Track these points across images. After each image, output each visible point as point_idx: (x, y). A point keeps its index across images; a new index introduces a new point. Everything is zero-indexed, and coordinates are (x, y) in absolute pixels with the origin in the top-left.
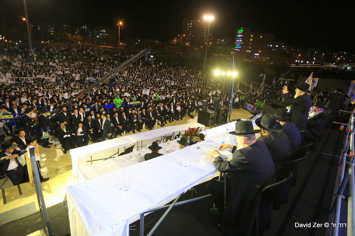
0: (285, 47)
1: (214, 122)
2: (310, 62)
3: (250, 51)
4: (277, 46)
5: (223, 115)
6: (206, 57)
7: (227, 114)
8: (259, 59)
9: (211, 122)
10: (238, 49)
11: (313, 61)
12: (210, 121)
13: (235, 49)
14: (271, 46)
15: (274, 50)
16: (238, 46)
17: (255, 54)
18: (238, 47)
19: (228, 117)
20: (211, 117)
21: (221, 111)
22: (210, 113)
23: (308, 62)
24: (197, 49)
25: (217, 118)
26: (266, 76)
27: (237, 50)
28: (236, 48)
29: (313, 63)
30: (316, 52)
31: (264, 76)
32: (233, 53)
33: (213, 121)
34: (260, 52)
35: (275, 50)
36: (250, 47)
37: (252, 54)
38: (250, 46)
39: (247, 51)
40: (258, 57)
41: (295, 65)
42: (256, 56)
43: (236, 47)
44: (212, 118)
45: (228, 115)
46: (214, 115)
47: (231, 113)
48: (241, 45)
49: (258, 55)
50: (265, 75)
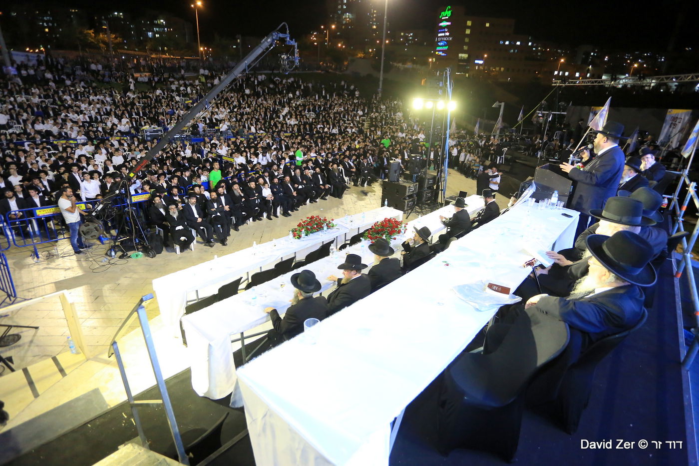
0: (535, 45)
1: (414, 203)
2: (583, 75)
3: (465, 56)
4: (518, 43)
5: (430, 188)
6: (382, 72)
7: (438, 187)
8: (484, 70)
9: (408, 204)
10: (443, 51)
11: (588, 71)
12: (406, 201)
13: (437, 53)
14: (507, 43)
15: (512, 51)
16: (442, 46)
17: (477, 62)
18: (441, 49)
19: (440, 192)
20: (407, 194)
21: (427, 180)
22: (405, 187)
23: (577, 75)
24: (360, 55)
25: (419, 194)
26: (505, 106)
27: (441, 53)
28: (439, 51)
29: (588, 75)
30: (592, 54)
31: (500, 106)
32: (433, 60)
33: (412, 201)
34: (486, 56)
35: (514, 51)
36: (465, 48)
37: (469, 61)
38: (466, 44)
39: (460, 55)
40: (481, 68)
41: (560, 83)
42: (478, 64)
43: (438, 48)
44: (410, 196)
45: (440, 189)
46: (413, 189)
47: (446, 182)
48: (448, 43)
49: (481, 62)
50: (503, 104)
